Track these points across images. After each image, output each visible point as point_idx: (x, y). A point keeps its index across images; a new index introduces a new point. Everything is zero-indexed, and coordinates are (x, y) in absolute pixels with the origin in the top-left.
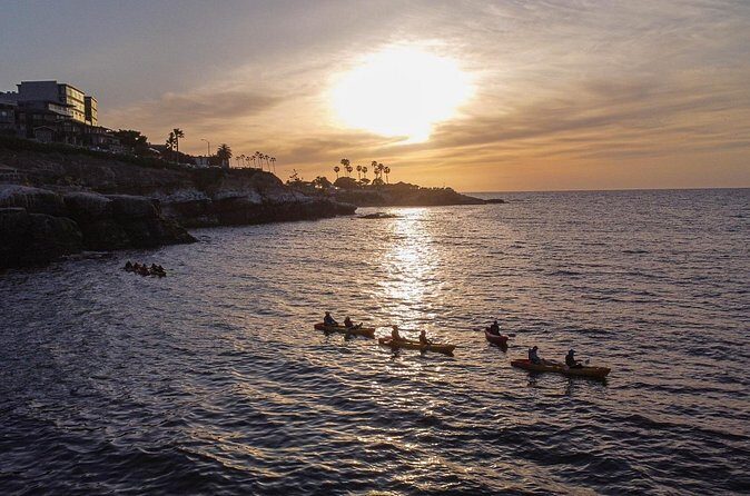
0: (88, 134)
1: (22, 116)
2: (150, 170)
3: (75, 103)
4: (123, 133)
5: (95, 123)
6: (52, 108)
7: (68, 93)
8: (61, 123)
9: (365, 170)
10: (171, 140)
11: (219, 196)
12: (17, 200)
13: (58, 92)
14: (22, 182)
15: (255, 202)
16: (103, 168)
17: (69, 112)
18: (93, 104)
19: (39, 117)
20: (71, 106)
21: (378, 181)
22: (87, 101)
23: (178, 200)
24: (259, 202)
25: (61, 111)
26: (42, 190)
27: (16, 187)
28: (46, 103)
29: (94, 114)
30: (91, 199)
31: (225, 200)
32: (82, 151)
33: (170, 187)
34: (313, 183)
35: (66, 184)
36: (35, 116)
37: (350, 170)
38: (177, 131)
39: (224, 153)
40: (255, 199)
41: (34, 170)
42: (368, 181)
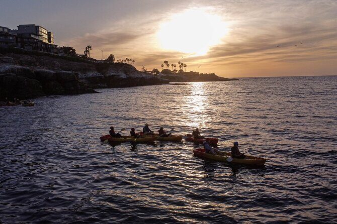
0: (49, 48)
1: (19, 40)
2: (76, 63)
3: (43, 34)
4: (65, 48)
5: (52, 43)
6: (33, 36)
7: (40, 30)
8: (36, 43)
9: (175, 66)
10: (86, 51)
11: (107, 75)
12: (13, 71)
13: (36, 29)
14: (15, 64)
15: (123, 77)
16: (55, 62)
17: (40, 38)
18: (52, 35)
19: (27, 40)
20: (41, 36)
21: (181, 71)
22: (49, 34)
23: (88, 76)
24: (125, 77)
25: (37, 38)
26: (24, 67)
27: (12, 66)
28: (30, 34)
29: (52, 40)
30: (46, 72)
31: (110, 76)
32: (46, 54)
33: (85, 70)
34: (152, 72)
35: (36, 66)
36: (24, 40)
37: (168, 65)
38: (89, 47)
39: (111, 58)
40: (123, 76)
41: (21, 59)
42: (176, 71)
